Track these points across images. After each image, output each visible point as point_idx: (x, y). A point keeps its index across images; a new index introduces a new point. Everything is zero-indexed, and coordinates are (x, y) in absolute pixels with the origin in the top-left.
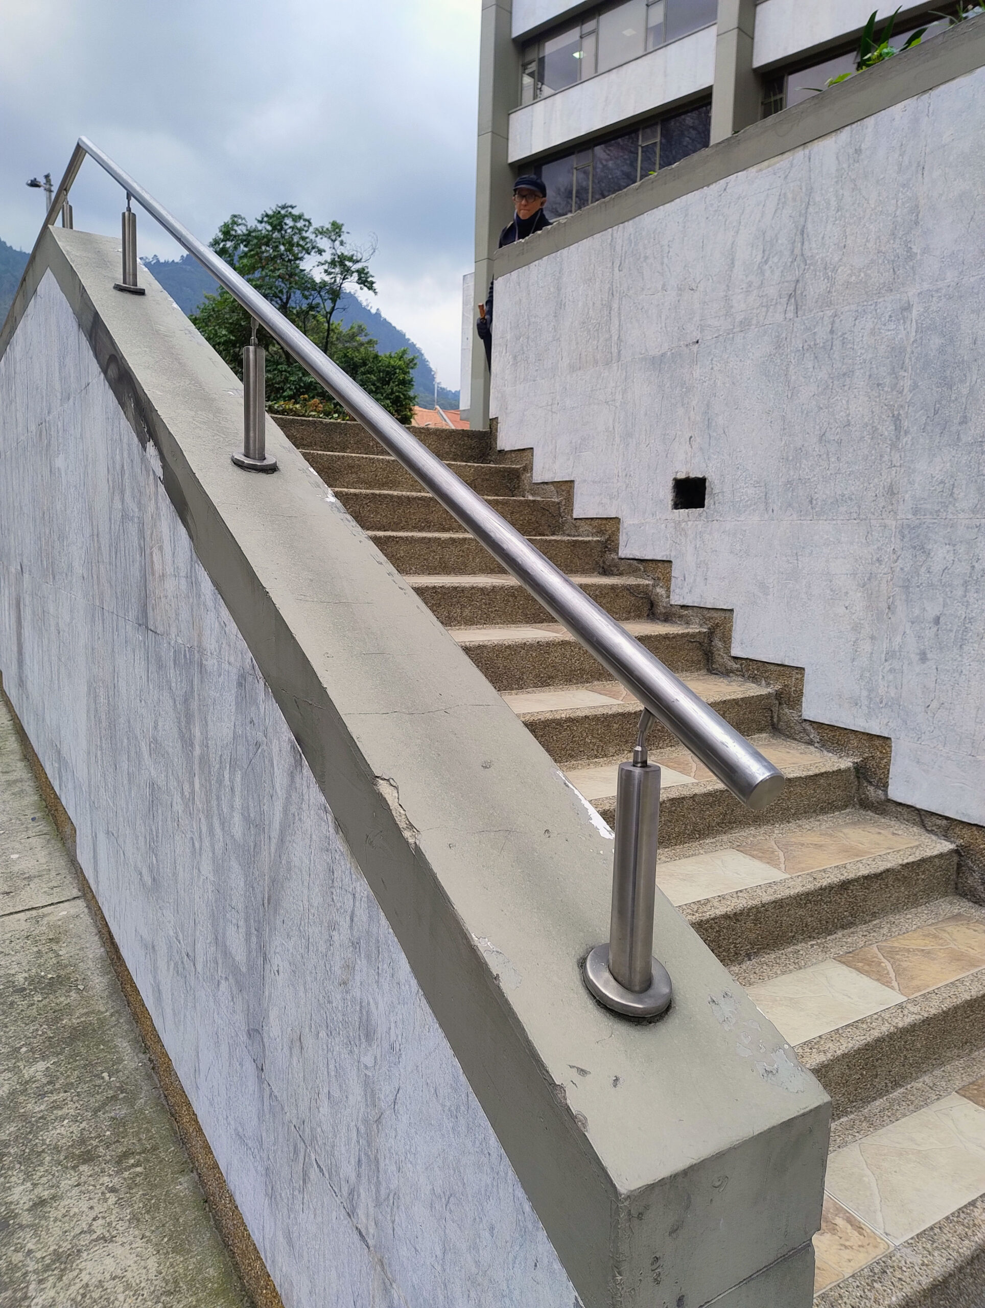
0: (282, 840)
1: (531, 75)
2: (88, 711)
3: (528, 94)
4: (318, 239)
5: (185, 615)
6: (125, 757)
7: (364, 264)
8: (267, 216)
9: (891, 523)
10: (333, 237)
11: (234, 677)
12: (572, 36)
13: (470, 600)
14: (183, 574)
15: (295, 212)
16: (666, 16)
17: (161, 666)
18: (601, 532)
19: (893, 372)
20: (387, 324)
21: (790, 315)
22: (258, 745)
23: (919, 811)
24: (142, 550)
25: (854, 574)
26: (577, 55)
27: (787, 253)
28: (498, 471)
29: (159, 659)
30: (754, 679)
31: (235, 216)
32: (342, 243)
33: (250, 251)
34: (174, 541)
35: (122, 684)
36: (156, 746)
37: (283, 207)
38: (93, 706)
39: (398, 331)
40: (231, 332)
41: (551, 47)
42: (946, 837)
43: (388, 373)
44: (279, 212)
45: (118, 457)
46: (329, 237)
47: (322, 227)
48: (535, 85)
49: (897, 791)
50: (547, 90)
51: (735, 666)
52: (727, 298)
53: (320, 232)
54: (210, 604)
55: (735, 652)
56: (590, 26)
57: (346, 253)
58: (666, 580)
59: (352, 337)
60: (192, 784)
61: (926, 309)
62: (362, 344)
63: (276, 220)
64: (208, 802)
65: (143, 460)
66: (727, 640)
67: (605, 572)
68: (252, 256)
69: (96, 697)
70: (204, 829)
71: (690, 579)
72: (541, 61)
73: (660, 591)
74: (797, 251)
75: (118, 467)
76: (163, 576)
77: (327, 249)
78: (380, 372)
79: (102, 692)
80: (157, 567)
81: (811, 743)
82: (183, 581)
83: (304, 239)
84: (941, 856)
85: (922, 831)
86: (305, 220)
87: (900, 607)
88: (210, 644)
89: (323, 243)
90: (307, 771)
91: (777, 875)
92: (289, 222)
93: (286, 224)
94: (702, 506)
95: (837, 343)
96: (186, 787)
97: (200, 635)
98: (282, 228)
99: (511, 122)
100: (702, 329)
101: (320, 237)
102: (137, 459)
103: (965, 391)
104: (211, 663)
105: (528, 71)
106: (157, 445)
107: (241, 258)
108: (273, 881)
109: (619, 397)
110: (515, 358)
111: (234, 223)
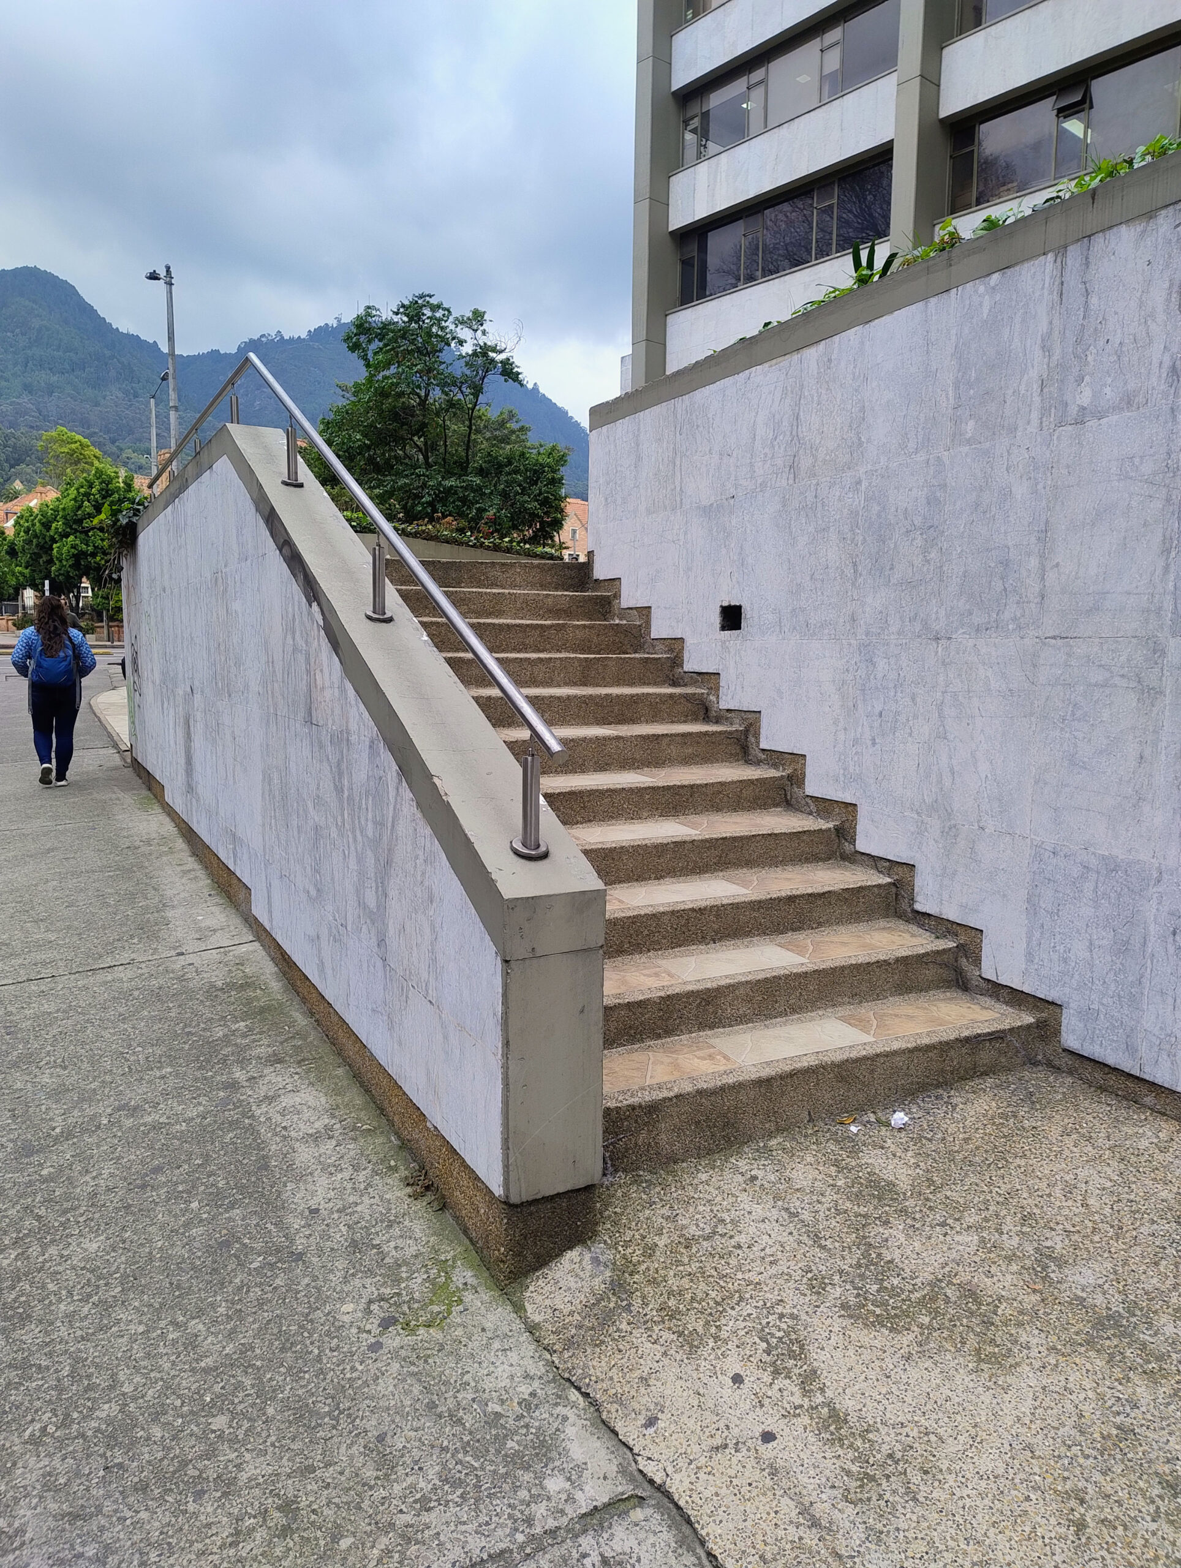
0: (393, 826)
1: (694, 131)
2: (263, 794)
3: (690, 152)
4: (458, 329)
5: (337, 711)
6: (295, 817)
7: (509, 354)
8: (403, 306)
9: (853, 642)
10: (475, 327)
11: (367, 743)
12: (738, 87)
13: (549, 706)
14: (336, 686)
15: (433, 301)
16: (843, 62)
17: (321, 746)
18: (671, 650)
19: (852, 530)
20: (546, 401)
21: (791, 482)
22: (380, 778)
23: (873, 857)
24: (308, 672)
25: (834, 681)
26: (745, 106)
27: (788, 433)
28: (590, 598)
29: (320, 742)
30: (775, 766)
31: (369, 307)
32: (484, 333)
33: (386, 345)
34: (330, 666)
35: (293, 766)
36: (318, 801)
37: (421, 297)
38: (267, 788)
39: (560, 409)
40: (365, 436)
41: (717, 99)
42: (889, 876)
43: (535, 472)
44: (416, 302)
45: (290, 609)
46: (470, 328)
47: (463, 316)
48: (699, 141)
49: (862, 845)
50: (712, 147)
51: (764, 757)
52: (751, 465)
53: (460, 322)
54: (353, 702)
55: (763, 746)
56: (757, 75)
57: (489, 343)
58: (716, 689)
59: (502, 424)
60: (343, 815)
61: (870, 484)
62: (513, 432)
63: (413, 310)
64: (353, 822)
65: (310, 614)
66: (757, 736)
67: (674, 684)
68: (388, 351)
69: (270, 780)
70: (351, 840)
71: (732, 688)
72: (705, 116)
73: (712, 698)
74: (794, 433)
75: (290, 616)
76: (323, 688)
77: (469, 340)
78: (527, 470)
79: (275, 776)
80: (319, 682)
81: (811, 813)
82: (336, 690)
83: (442, 328)
84: (879, 886)
85: (875, 872)
86: (445, 309)
87: (860, 704)
88: (353, 726)
89: (464, 333)
90: (404, 784)
91: (744, 891)
92: (428, 312)
93: (424, 314)
94: (739, 628)
95: (819, 505)
96: (339, 819)
97: (347, 723)
98: (419, 319)
99: (671, 186)
100: (736, 486)
101: (460, 327)
102: (305, 613)
103: (892, 546)
104: (353, 738)
105: (689, 128)
106: (319, 605)
107: (376, 353)
108: (389, 850)
109: (682, 537)
110: (606, 499)
111: (369, 315)
